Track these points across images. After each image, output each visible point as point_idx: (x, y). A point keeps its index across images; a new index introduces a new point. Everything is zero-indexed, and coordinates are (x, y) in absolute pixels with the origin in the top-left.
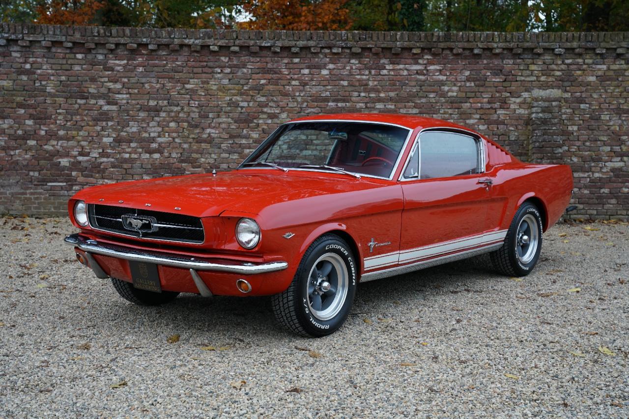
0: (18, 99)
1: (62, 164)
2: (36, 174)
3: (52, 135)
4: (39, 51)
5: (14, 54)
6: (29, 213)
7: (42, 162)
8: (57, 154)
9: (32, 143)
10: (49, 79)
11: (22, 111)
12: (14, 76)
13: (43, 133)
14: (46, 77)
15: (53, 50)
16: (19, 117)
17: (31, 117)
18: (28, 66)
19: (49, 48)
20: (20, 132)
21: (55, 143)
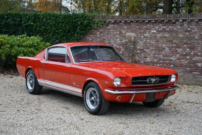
0: (185, 41)
1: (199, 65)
2: (189, 69)
3: (196, 55)
4: (194, 23)
5: (185, 25)
6: (185, 83)
7: (191, 65)
8: (197, 61)
9: (188, 57)
10: (196, 34)
11: (185, 46)
12: (184, 33)
13: (192, 54)
14: (196, 33)
15: (199, 23)
16: (184, 48)
17: (189, 48)
18: (189, 29)
19: (197, 22)
20: (184, 53)
21: (196, 57)
